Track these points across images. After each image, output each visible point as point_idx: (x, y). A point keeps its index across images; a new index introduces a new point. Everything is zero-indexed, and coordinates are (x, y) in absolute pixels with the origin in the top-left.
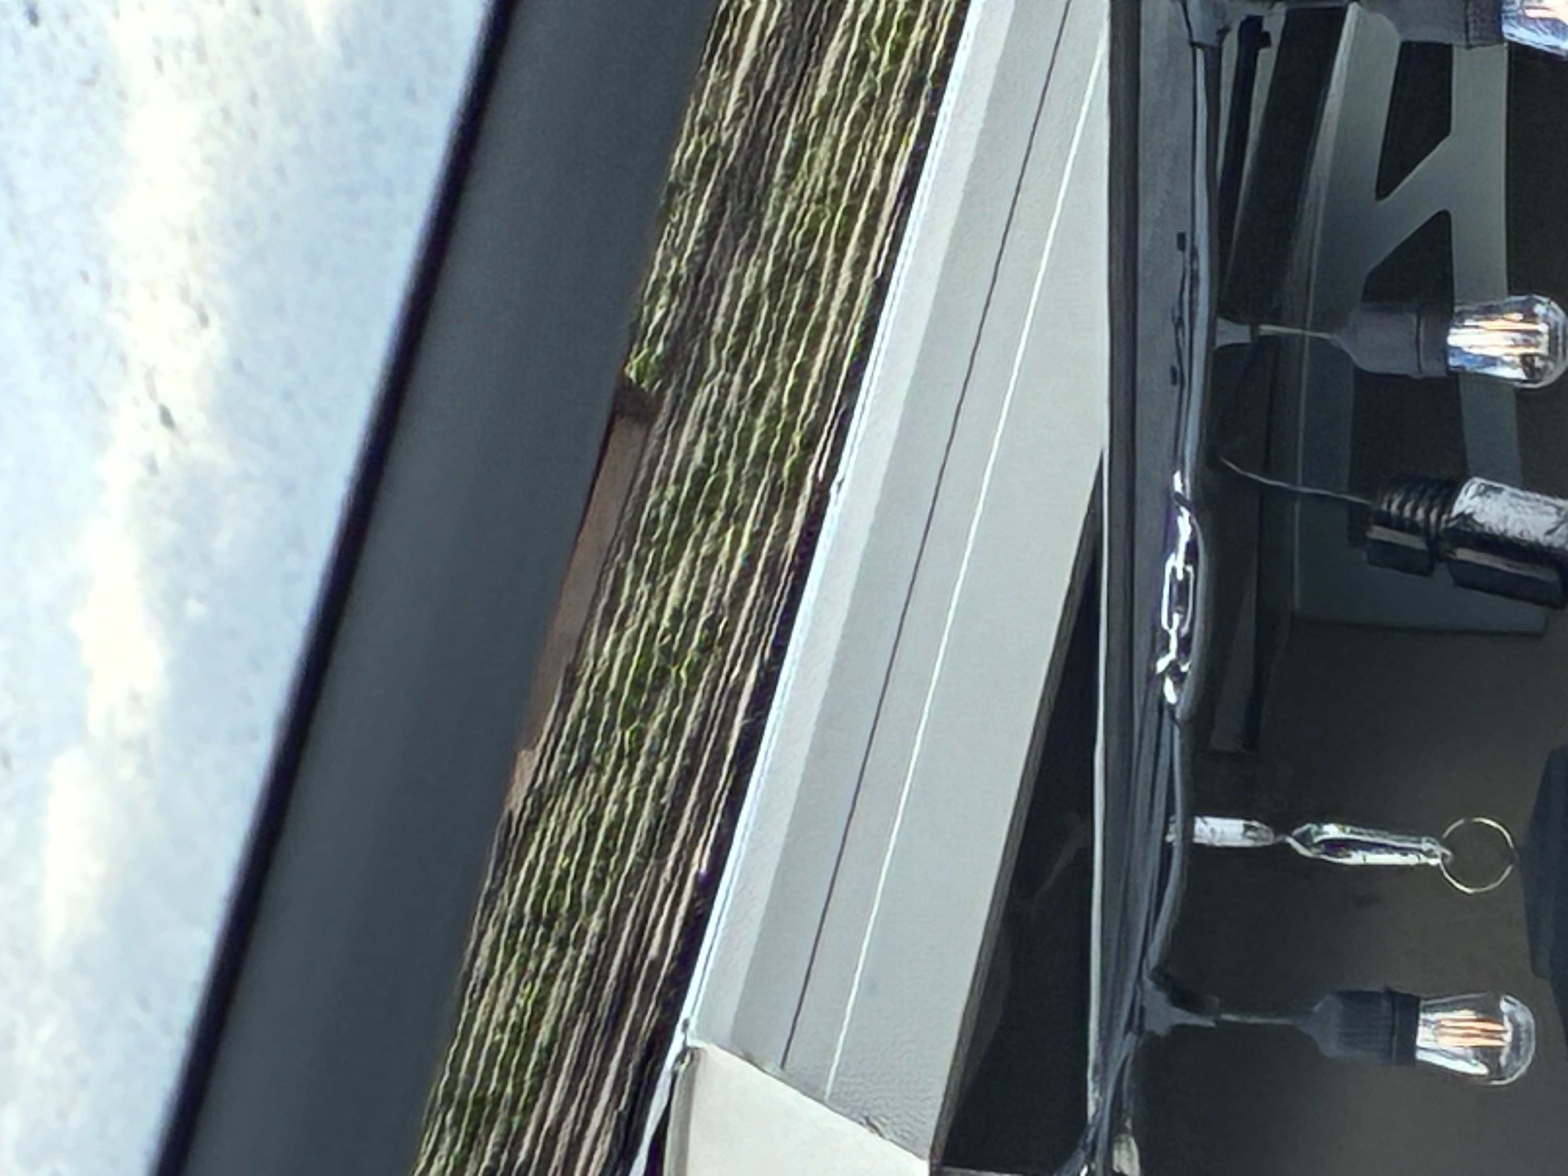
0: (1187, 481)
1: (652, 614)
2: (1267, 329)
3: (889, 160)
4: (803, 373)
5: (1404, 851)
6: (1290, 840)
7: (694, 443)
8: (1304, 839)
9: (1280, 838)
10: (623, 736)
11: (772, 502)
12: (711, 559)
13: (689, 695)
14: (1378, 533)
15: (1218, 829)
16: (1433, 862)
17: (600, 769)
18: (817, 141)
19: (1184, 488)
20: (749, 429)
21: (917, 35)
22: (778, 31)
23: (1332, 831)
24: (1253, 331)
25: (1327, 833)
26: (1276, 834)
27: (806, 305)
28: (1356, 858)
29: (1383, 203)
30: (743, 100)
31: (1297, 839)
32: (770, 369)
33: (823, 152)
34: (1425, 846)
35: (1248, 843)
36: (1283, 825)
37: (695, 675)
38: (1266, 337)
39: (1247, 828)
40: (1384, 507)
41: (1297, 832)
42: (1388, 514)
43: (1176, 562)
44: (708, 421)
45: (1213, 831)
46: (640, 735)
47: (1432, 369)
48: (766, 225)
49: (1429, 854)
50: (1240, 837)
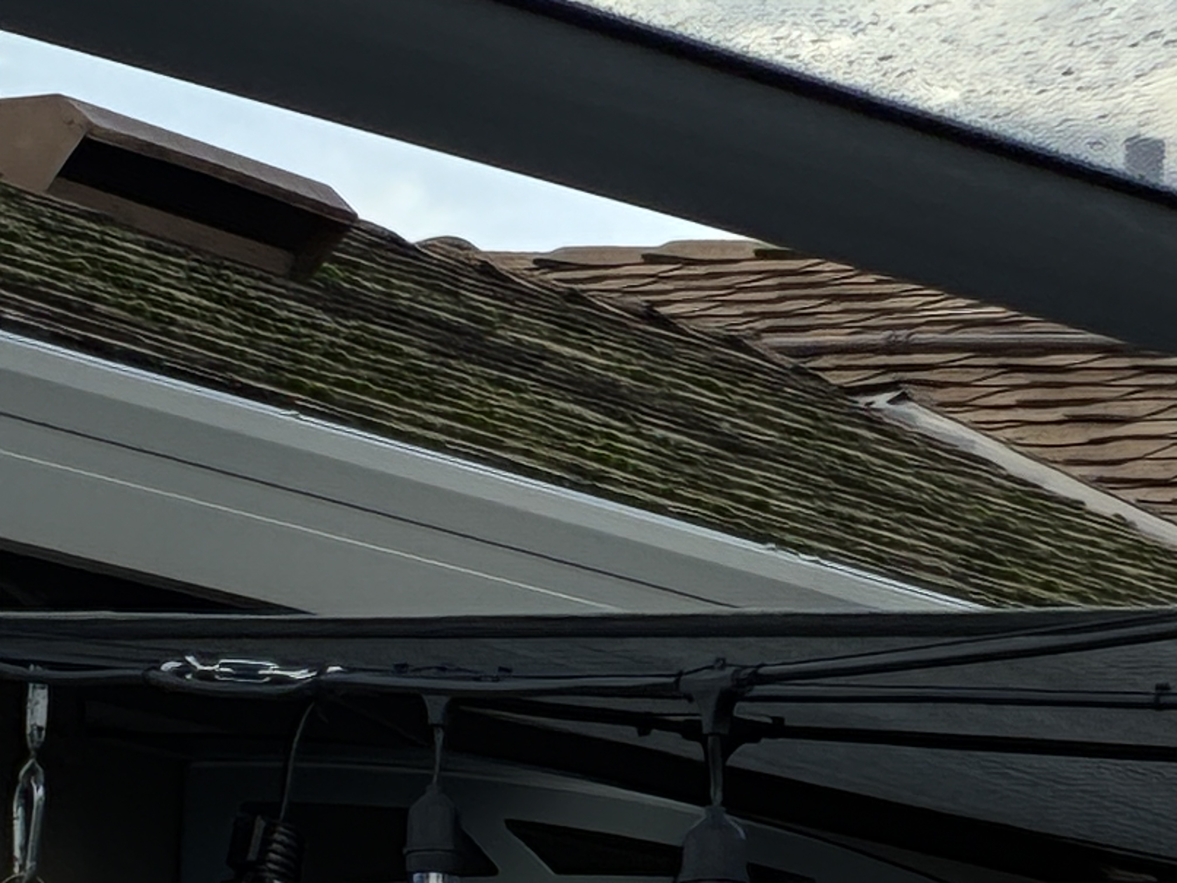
0: (336, 676)
1: (164, 279)
2: (439, 737)
3: (527, 453)
4: (364, 390)
5: (24, 848)
6: (30, 762)
7: (290, 310)
8: (32, 771)
9: (33, 753)
10: (78, 258)
11: (268, 367)
12: (217, 323)
13: (122, 307)
14: (260, 824)
15: (39, 707)
16: (16, 870)
17: (47, 241)
18: (522, 400)
19: (331, 673)
20: (311, 350)
21: (618, 474)
22: (584, 372)
23: (39, 793)
24: (437, 726)
25: (38, 789)
26: (36, 750)
27: (409, 393)
28: (18, 812)
29: (503, 825)
30: (530, 346)
31: (33, 765)
32: (357, 365)
33: (514, 405)
34: (29, 864)
35: (28, 731)
36: (42, 755)
37: (135, 311)
38: (433, 736)
39: (40, 729)
40: (281, 829)
41: (37, 766)
42: (274, 832)
43: (272, 669)
44: (309, 320)
45: (37, 703)
46: (81, 270)
47: (411, 862)
48: (452, 362)
49: (22, 867)
50: (32, 723)
